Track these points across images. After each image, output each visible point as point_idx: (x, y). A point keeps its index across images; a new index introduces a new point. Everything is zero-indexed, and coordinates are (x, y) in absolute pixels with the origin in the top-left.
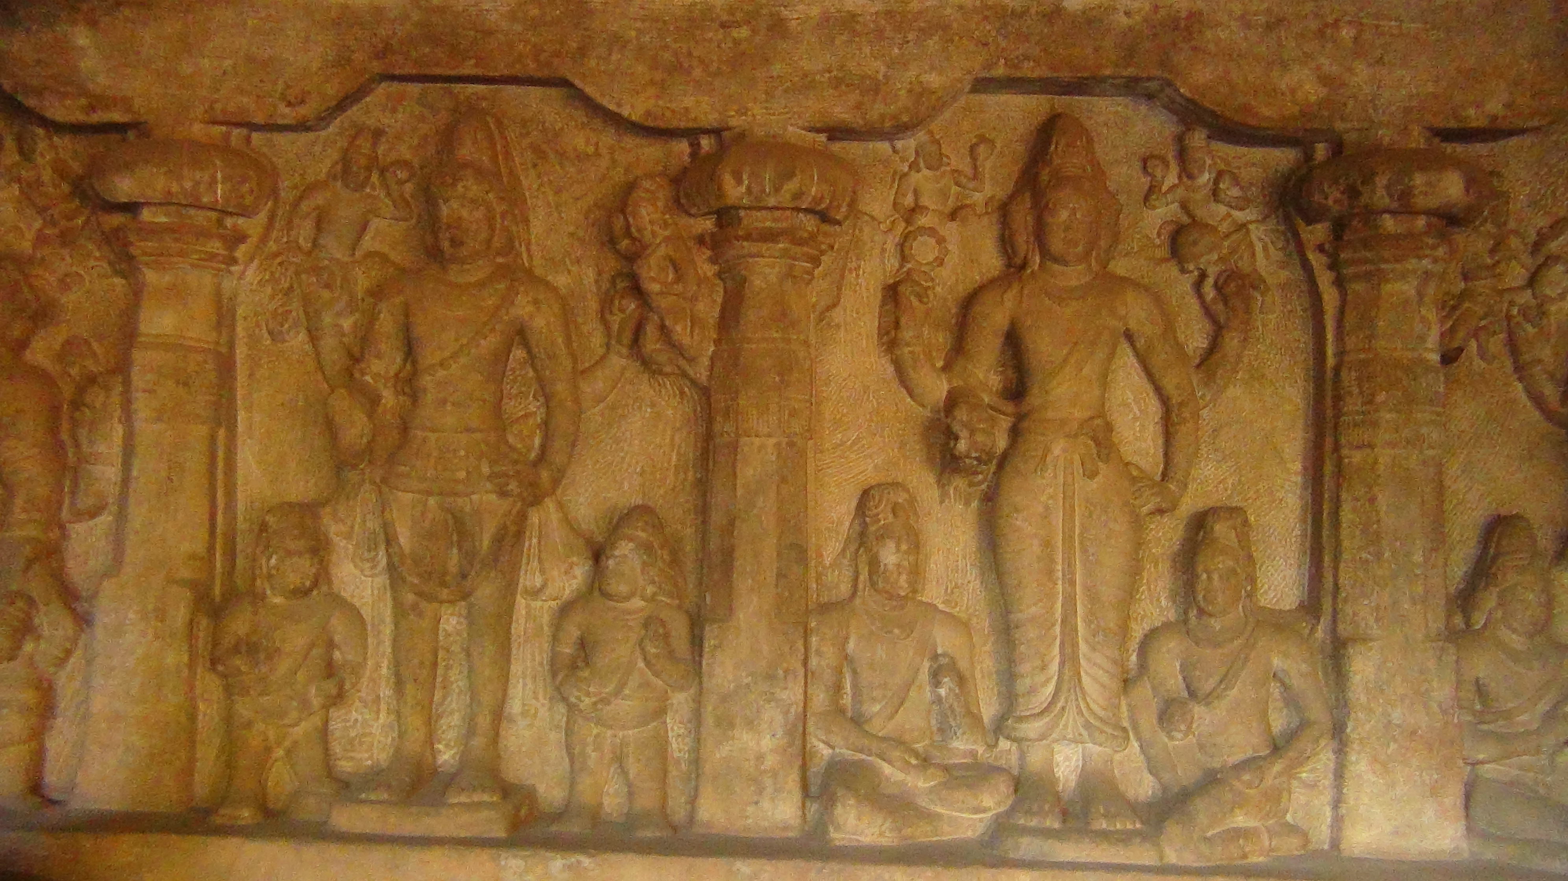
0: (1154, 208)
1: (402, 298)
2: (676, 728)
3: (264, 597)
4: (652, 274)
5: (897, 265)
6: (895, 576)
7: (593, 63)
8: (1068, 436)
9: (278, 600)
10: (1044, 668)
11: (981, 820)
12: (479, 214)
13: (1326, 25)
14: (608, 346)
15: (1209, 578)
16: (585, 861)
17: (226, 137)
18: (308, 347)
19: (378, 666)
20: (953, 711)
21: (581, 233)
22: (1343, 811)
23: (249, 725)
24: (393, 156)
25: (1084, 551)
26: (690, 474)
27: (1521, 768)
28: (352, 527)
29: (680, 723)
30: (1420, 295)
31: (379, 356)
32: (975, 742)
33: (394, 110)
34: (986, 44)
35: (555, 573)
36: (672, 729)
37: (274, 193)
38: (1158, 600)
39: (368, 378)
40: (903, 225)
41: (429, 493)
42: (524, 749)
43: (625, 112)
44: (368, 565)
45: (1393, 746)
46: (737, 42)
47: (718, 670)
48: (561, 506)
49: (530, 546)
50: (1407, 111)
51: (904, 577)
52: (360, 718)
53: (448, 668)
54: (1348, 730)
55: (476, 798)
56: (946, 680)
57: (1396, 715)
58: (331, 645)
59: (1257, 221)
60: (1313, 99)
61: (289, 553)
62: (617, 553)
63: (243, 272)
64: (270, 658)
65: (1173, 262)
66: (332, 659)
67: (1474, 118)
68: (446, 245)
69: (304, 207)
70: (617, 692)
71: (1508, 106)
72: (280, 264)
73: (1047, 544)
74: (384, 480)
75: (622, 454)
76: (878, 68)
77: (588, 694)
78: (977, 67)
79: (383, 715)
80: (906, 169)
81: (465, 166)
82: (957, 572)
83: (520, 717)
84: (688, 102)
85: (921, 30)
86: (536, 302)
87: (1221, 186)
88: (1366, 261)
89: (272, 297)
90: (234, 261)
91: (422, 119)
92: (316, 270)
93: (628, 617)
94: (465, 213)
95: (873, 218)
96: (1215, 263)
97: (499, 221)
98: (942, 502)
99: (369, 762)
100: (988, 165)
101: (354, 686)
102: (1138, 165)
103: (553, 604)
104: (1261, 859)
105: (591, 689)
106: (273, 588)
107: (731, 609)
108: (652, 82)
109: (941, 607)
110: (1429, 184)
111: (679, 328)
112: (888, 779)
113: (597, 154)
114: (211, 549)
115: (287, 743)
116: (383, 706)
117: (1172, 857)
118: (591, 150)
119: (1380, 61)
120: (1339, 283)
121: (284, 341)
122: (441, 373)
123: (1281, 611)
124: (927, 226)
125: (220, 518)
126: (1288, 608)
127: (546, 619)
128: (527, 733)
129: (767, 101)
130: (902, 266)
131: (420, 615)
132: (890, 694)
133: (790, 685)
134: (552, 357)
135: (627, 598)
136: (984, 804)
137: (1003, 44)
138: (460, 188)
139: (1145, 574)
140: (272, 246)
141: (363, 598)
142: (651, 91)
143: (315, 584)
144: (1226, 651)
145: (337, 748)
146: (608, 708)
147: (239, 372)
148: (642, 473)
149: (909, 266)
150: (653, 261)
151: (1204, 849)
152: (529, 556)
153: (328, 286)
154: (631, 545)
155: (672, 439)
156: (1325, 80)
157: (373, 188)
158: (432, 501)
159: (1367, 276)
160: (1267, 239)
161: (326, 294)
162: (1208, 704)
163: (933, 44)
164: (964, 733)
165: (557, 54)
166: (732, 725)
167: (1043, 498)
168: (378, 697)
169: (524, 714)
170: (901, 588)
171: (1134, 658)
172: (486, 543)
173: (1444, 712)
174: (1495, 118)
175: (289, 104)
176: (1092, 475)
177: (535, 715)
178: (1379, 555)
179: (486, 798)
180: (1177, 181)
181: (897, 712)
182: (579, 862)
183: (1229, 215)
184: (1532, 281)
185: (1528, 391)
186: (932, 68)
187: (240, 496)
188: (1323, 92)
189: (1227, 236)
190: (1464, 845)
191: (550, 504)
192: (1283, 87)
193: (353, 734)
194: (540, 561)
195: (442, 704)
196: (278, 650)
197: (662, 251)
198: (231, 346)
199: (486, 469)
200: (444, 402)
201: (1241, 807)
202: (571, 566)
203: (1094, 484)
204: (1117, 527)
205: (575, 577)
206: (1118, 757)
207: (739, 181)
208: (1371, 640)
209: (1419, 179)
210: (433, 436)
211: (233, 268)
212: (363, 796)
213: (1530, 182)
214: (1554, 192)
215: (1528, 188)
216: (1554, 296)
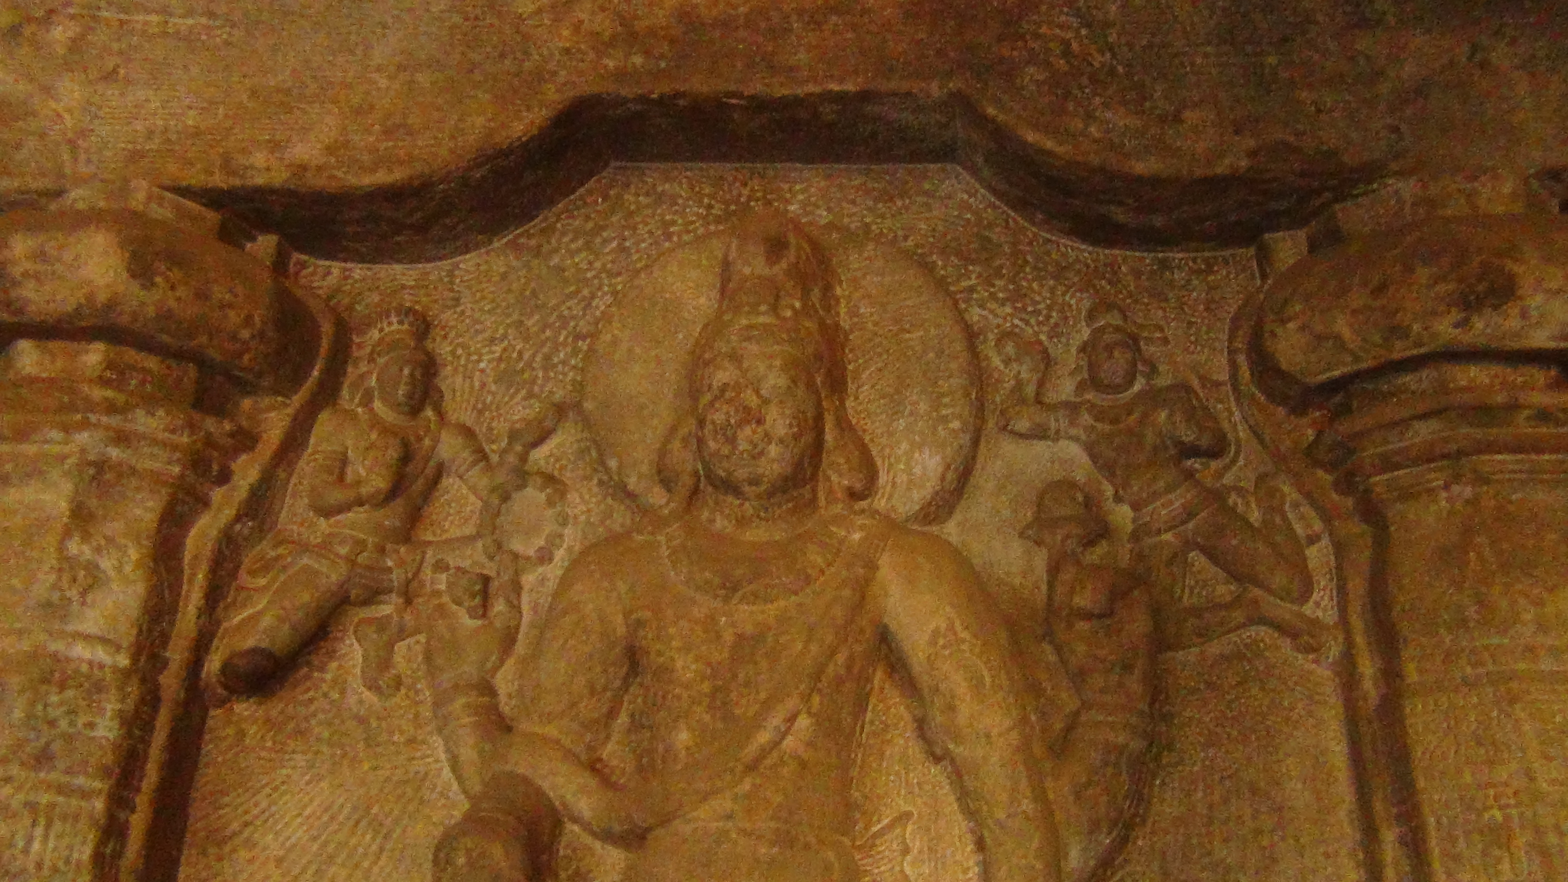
50: (135, 156)
110: (42, 256)
213: (505, 337)
214: (547, 358)
215: (498, 349)
216: (531, 552)
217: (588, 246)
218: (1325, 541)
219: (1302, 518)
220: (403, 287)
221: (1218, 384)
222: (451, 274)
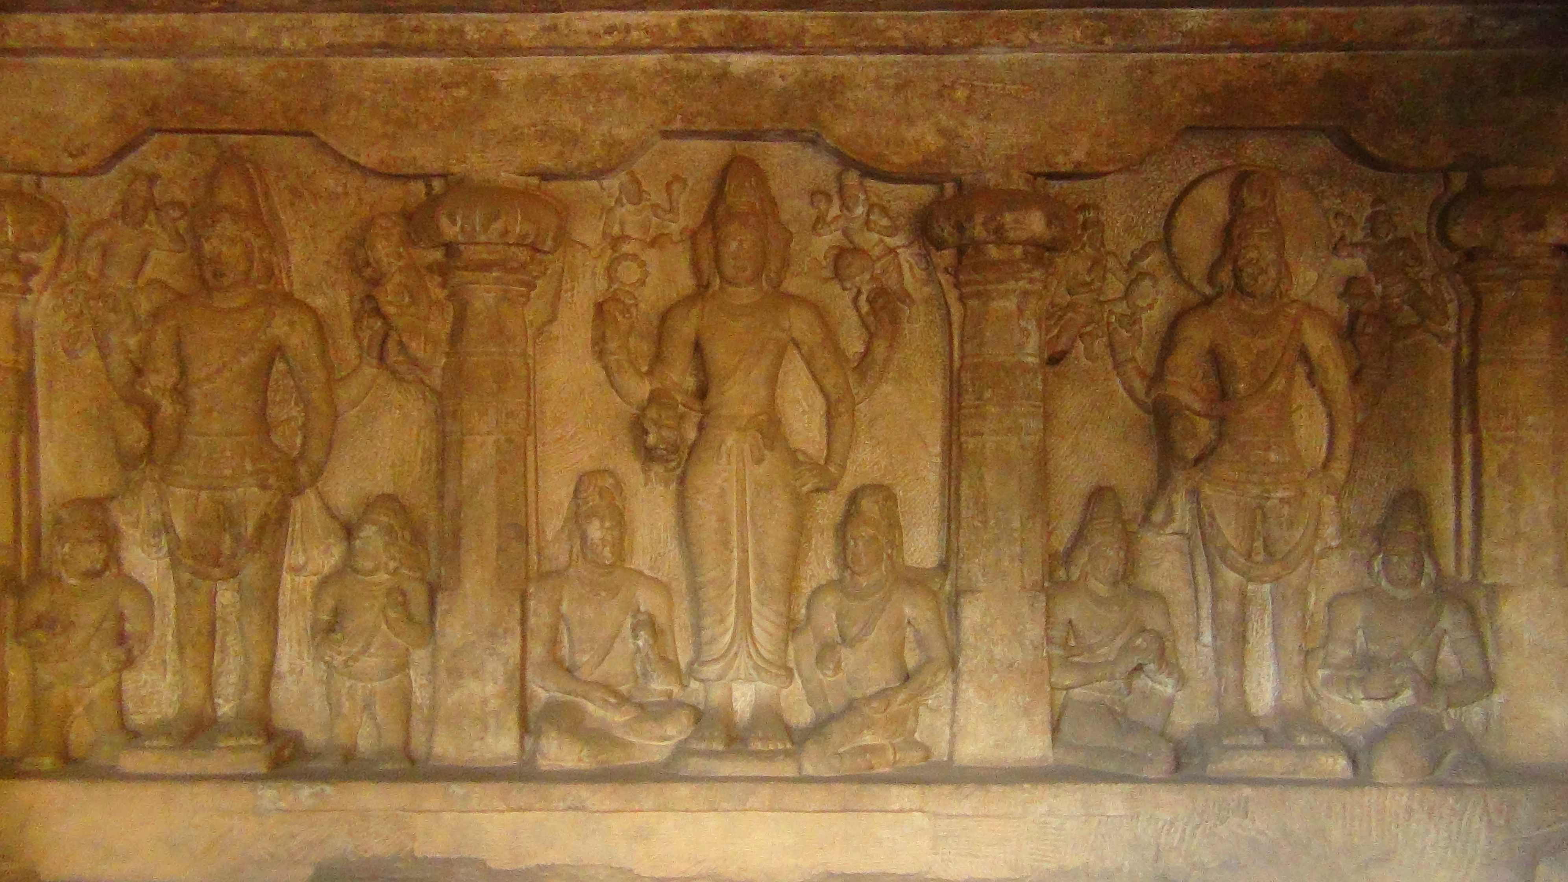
0: (820, 235)
1: (173, 322)
2: (418, 679)
3: (60, 579)
4: (389, 298)
5: (606, 285)
6: (600, 548)
7: (334, 118)
8: (738, 429)
9: (73, 581)
10: (722, 621)
11: (666, 746)
12: (238, 249)
13: (945, 86)
14: (360, 357)
15: (856, 545)
16: (328, 789)
17: (19, 183)
18: (99, 363)
19: (163, 636)
20: (649, 658)
21: (334, 262)
22: (955, 729)
23: (50, 686)
24: (168, 197)
25: (754, 524)
26: (434, 465)
27: (1100, 691)
28: (138, 517)
29: (422, 675)
30: (1021, 310)
31: (157, 371)
32: (669, 684)
33: (167, 157)
34: (665, 103)
35: (315, 552)
36: (416, 681)
37: (63, 230)
38: (824, 562)
39: (148, 391)
40: (609, 251)
41: (200, 488)
42: (292, 701)
43: (362, 161)
44: (154, 549)
45: (995, 676)
46: (456, 100)
47: (448, 630)
48: (320, 495)
49: (293, 530)
50: (1009, 158)
51: (607, 549)
52: (149, 680)
53: (225, 634)
54: (960, 664)
55: (242, 742)
56: (642, 633)
57: (998, 651)
58: (121, 618)
59: (903, 246)
60: (933, 148)
61: (81, 541)
62: (362, 535)
63: (37, 301)
64: (65, 630)
65: (835, 281)
66: (123, 630)
67: (1063, 163)
68: (208, 276)
69: (92, 241)
70: (365, 650)
71: (1089, 154)
72: (72, 291)
73: (723, 519)
74: (162, 479)
75: (375, 450)
76: (576, 123)
77: (340, 653)
78: (659, 121)
79: (169, 677)
80: (613, 204)
81: (225, 208)
82: (660, 542)
83: (288, 675)
84: (416, 152)
85: (612, 90)
86: (291, 324)
87: (871, 217)
88: (978, 283)
89: (66, 320)
90: (29, 290)
91: (191, 164)
92: (102, 296)
93: (374, 588)
94: (224, 249)
95: (584, 246)
96: (868, 283)
97: (257, 255)
98: (646, 484)
99: (159, 716)
100: (682, 199)
101: (142, 652)
102: (807, 199)
103: (315, 578)
104: (887, 769)
105: (343, 649)
106: (67, 571)
107: (459, 580)
108: (385, 135)
109: (647, 572)
110: (1016, 221)
111: (413, 344)
112: (591, 716)
113: (346, 194)
114: (17, 541)
115: (86, 701)
116: (169, 668)
117: (809, 769)
118: (340, 189)
119: (987, 117)
120: (962, 299)
121: (77, 357)
122: (207, 387)
123: (924, 569)
124: (631, 252)
125: (25, 512)
126: (930, 566)
127: (309, 590)
128: (295, 688)
129: (482, 151)
130: (609, 287)
131: (196, 590)
132: (596, 646)
133: (509, 640)
134: (307, 370)
135: (372, 572)
136: (669, 733)
137: (680, 102)
138: (218, 227)
139: (813, 542)
140: (65, 276)
141: (150, 577)
142: (385, 142)
143: (106, 566)
144: (867, 603)
145: (130, 705)
146: (357, 664)
147: (38, 386)
148: (393, 466)
149: (616, 286)
150: (389, 287)
151: (836, 762)
152: (293, 538)
153: (114, 310)
154: (374, 528)
155: (418, 435)
156: (942, 132)
157: (151, 225)
158: (204, 495)
159: (978, 295)
160: (912, 261)
161: (112, 317)
162: (852, 646)
163: (621, 102)
164: (659, 676)
165: (303, 110)
166: (461, 677)
167: (719, 481)
168: (164, 662)
169: (292, 671)
170: (604, 557)
171: (803, 611)
172: (250, 530)
173: (1035, 648)
174: (1078, 164)
175: (71, 155)
176: (759, 461)
177: (301, 671)
178: (985, 522)
179: (252, 741)
180: (839, 213)
181: (603, 660)
182: (322, 789)
183: (882, 241)
184: (1127, 295)
185: (1123, 383)
186: (621, 123)
187: (44, 491)
188: (942, 142)
189: (879, 259)
190: (1050, 753)
191: (310, 494)
192: (910, 138)
193: (143, 692)
194: (303, 543)
195: (219, 666)
196: (72, 623)
197: (397, 278)
198: (31, 362)
199: (249, 467)
200: (210, 411)
201: (869, 728)
202: (328, 547)
203: (761, 470)
204: (780, 505)
205: (332, 555)
206: (784, 692)
207: (454, 223)
208: (980, 591)
209: (1008, 217)
210: (202, 440)
211: (28, 297)
212: (147, 743)
213: (1126, 212)
214: (1144, 220)
215: (1124, 217)
216: (1145, 305)
217: (1159, 169)
218: (1456, 302)
219: (1448, 292)
220: (1085, 191)
221: (1421, 235)
222: (1103, 184)
